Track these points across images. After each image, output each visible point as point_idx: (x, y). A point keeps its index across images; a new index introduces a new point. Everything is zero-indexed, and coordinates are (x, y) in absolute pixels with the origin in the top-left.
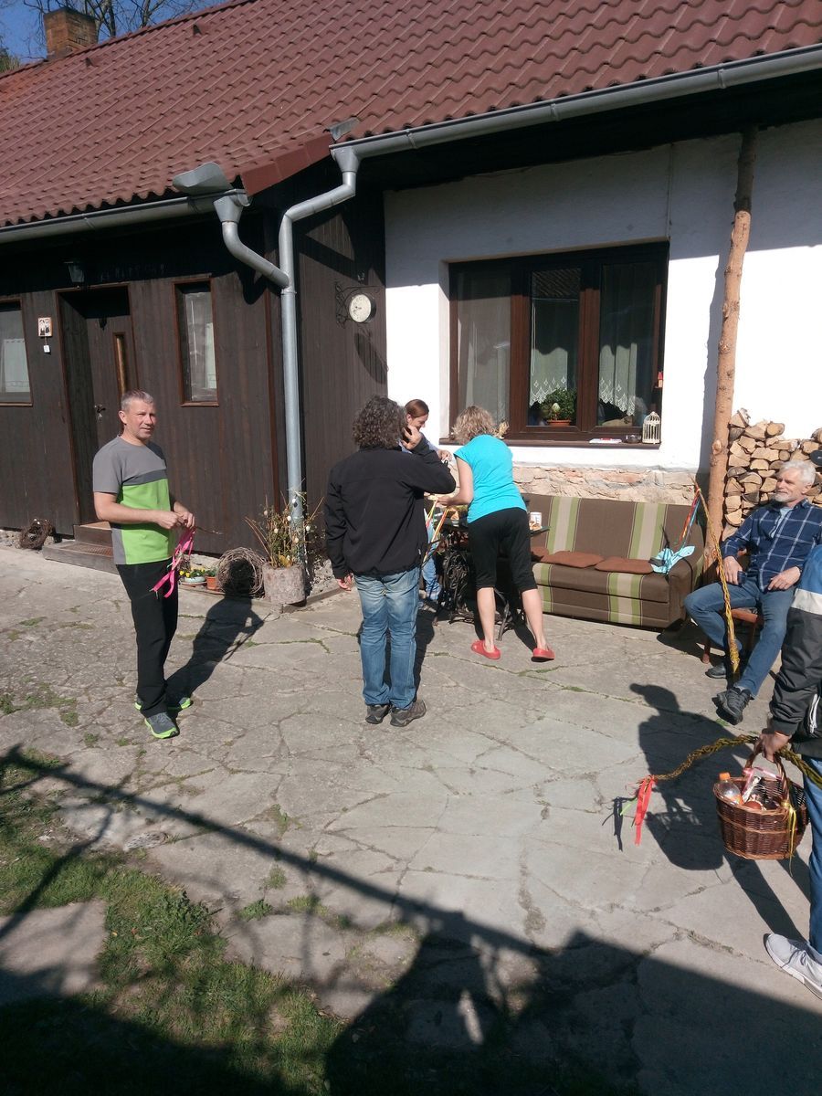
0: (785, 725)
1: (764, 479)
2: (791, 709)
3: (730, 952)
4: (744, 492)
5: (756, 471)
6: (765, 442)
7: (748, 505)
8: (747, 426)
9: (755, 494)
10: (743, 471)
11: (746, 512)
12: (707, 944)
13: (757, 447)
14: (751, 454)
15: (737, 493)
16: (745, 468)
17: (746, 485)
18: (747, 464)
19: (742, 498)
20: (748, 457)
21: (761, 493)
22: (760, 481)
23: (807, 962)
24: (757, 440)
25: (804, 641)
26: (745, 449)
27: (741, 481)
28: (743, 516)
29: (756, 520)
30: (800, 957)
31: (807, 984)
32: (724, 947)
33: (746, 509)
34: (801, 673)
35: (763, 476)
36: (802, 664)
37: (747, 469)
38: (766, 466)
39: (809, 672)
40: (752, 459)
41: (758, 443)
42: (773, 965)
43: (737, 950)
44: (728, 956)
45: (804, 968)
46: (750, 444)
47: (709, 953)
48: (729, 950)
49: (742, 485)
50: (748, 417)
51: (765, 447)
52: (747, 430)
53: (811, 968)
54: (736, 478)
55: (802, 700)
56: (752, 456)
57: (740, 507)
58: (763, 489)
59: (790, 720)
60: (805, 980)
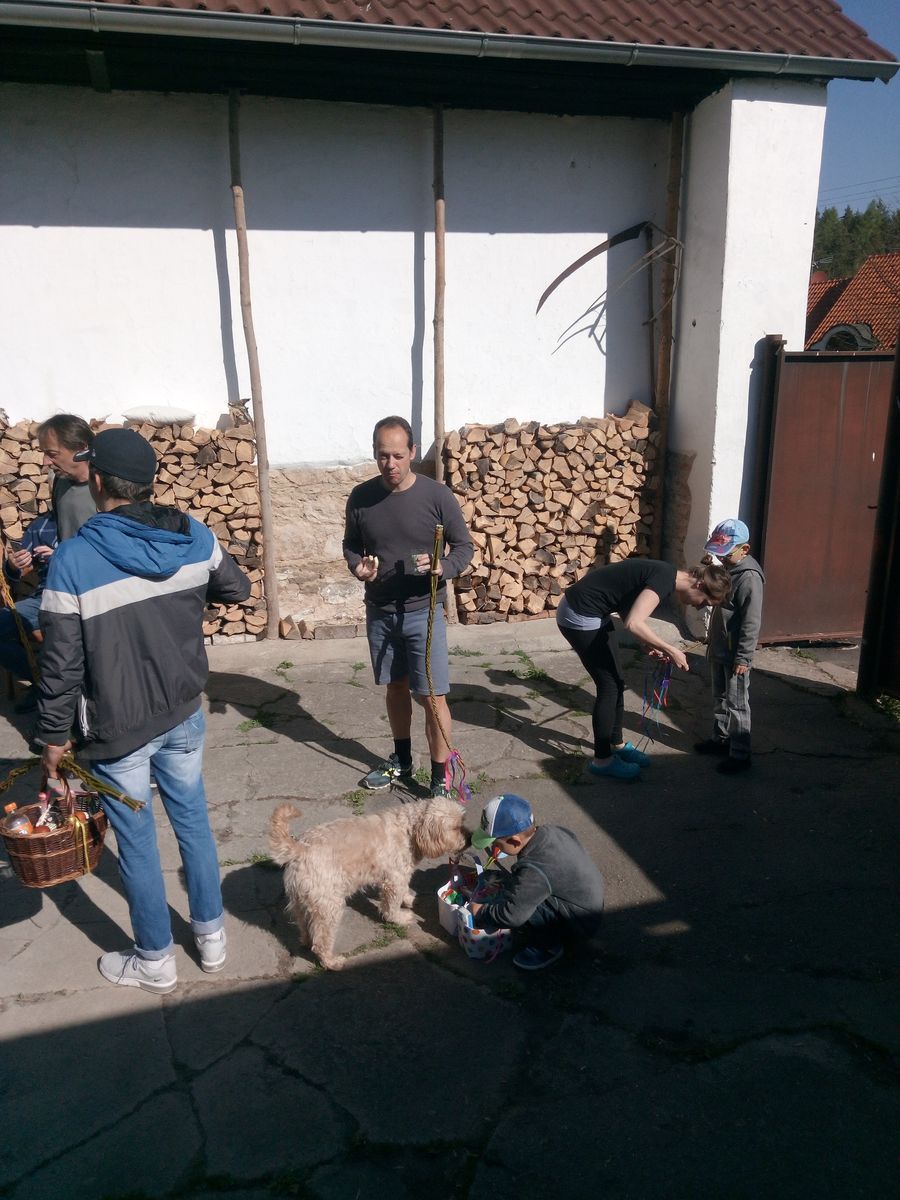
0: (52, 736)
1: (38, 486)
2: (56, 717)
3: (64, 994)
4: (19, 502)
5: (27, 477)
6: (30, 444)
7: (25, 515)
8: (6, 427)
9: (31, 503)
10: (13, 478)
11: (26, 524)
12: (37, 999)
13: (22, 450)
14: (18, 458)
15: (11, 504)
16: (14, 474)
17: (19, 494)
18: (16, 470)
19: (18, 509)
20: (15, 462)
21: (39, 501)
22: (34, 488)
23: (139, 966)
24: (21, 443)
25: (56, 644)
26: (9, 453)
27: (13, 490)
28: (24, 529)
29: (35, 532)
30: (131, 963)
31: (144, 986)
32: (56, 993)
33: (25, 520)
34: (57, 677)
35: (37, 482)
36: (58, 668)
37: (17, 475)
38: (37, 470)
39: (66, 675)
40: (20, 465)
41: (23, 446)
42: (108, 984)
43: (70, 989)
44: (62, 1000)
45: (137, 973)
46: (15, 448)
47: (40, 1008)
48: (62, 993)
49: (15, 494)
50: (7, 417)
51: (32, 449)
52: (8, 432)
53: (144, 970)
54: (6, 487)
55: (66, 705)
56: (20, 461)
57: (18, 519)
58: (39, 496)
59: (57, 729)
60: (141, 983)
